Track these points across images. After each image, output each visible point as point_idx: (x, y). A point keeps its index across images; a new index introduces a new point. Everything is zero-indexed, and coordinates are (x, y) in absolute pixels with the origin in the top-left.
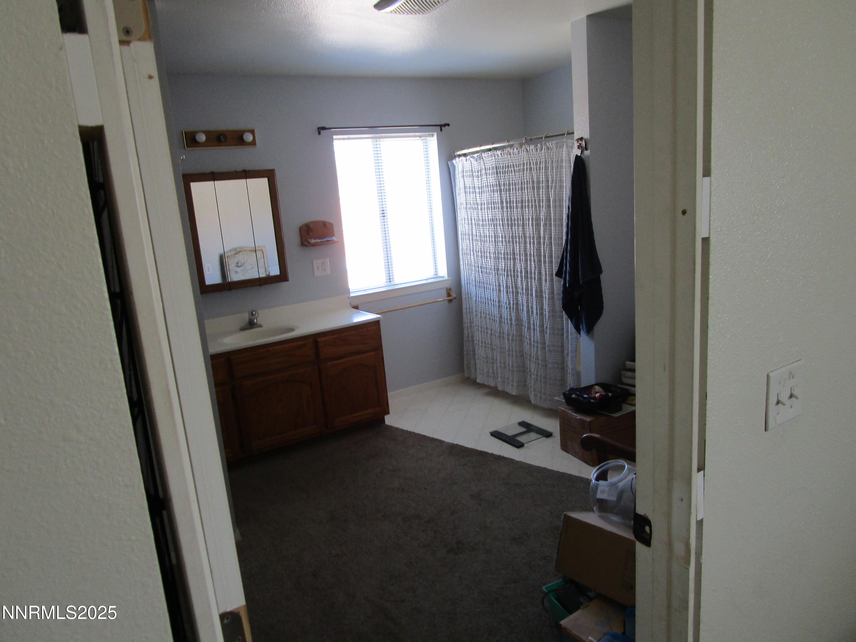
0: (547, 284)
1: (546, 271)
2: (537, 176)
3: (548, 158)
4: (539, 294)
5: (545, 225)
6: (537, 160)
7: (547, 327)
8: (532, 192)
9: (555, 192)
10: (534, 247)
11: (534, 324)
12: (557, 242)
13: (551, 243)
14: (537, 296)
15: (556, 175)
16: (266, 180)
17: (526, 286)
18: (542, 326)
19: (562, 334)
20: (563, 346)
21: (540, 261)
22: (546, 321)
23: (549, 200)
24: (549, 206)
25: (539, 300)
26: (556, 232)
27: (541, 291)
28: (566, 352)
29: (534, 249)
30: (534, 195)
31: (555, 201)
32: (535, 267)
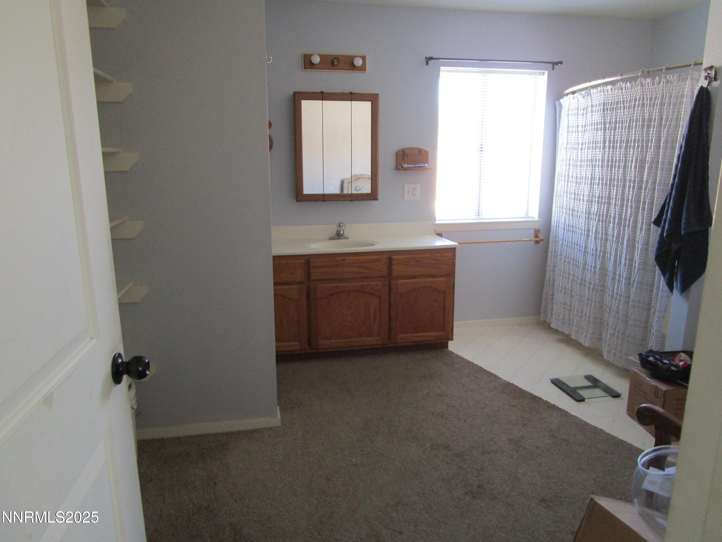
0: (642, 234)
1: (643, 219)
2: (649, 113)
3: (666, 93)
4: (631, 244)
5: (650, 168)
6: (652, 95)
7: (634, 280)
8: (640, 131)
9: (668, 131)
10: (633, 192)
11: (620, 275)
12: (662, 188)
13: (654, 189)
14: (628, 246)
15: (673, 112)
16: (370, 103)
17: (617, 233)
18: (629, 278)
19: (652, 291)
20: (650, 304)
21: (638, 208)
22: (634, 274)
23: (659, 141)
24: (658, 148)
25: (630, 250)
26: (662, 177)
27: (634, 241)
28: (652, 311)
29: (633, 194)
30: (643, 134)
31: (666, 141)
32: (631, 214)
